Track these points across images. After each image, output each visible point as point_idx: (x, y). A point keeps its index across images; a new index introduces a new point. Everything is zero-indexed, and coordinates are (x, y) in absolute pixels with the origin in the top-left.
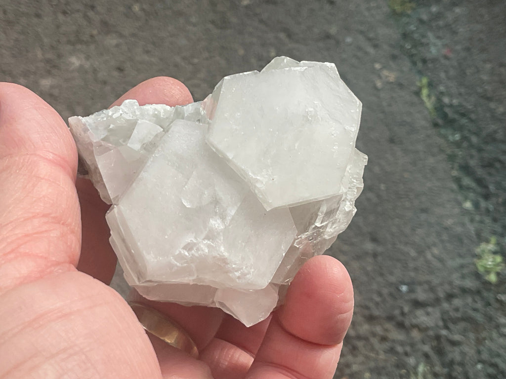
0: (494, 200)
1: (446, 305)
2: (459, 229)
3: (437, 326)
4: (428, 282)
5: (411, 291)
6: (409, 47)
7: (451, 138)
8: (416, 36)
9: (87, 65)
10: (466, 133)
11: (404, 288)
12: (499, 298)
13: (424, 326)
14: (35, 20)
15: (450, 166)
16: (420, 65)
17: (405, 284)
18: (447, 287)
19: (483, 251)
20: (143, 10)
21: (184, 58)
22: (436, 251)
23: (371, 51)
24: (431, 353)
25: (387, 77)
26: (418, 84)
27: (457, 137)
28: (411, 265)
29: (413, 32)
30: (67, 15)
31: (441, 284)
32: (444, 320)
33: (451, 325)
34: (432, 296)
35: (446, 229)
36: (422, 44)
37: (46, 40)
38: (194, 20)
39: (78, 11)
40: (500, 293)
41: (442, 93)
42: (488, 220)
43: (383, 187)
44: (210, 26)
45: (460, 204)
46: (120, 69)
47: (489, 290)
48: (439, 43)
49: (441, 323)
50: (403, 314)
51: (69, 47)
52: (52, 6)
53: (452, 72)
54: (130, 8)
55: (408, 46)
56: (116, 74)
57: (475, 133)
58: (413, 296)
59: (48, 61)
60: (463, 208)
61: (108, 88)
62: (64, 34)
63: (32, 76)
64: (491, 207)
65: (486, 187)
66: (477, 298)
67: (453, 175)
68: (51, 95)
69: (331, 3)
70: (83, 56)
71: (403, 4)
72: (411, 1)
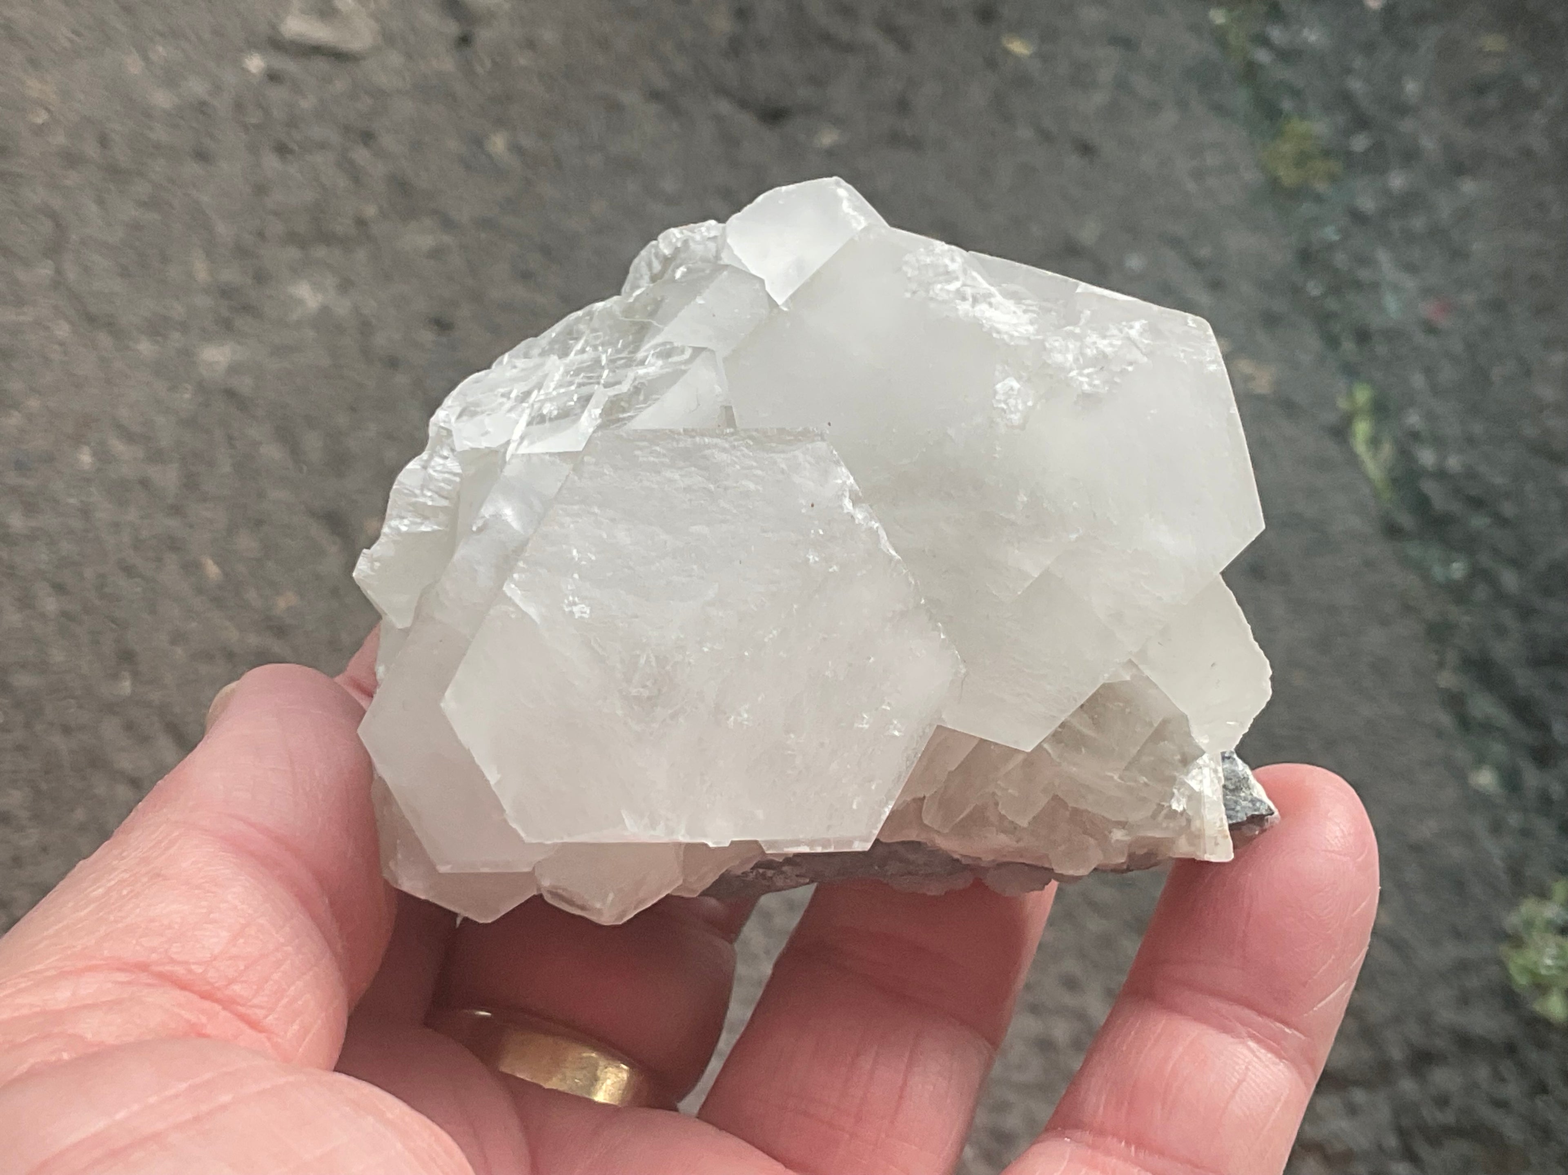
1: (1408, 1086)
2: (1456, 853)
3: (1381, 1149)
6: (1316, 293)
7: (1438, 572)
8: (1340, 259)
9: (342, 307)
10: (1485, 560)
13: (1339, 1147)
14: (192, 169)
15: (1436, 658)
16: (1348, 346)
18: (1414, 1031)
19: (1529, 924)
20: (516, 148)
23: (1203, 298)
25: (1248, 379)
26: (1343, 404)
27: (1458, 569)
29: (1330, 247)
30: (289, 157)
31: (1397, 1019)
32: (1402, 1133)
33: (1423, 1150)
34: (1366, 1054)
35: (1416, 848)
36: (1358, 285)
37: (223, 230)
38: (669, 185)
39: (323, 146)
41: (1415, 436)
42: (1546, 829)
45: (1460, 776)
46: (442, 325)
47: (1542, 1045)
48: (1410, 283)
49: (1392, 1142)
51: (293, 253)
52: (246, 128)
53: (1447, 374)
54: (478, 142)
55: (1314, 289)
56: (427, 336)
57: (1512, 561)
59: (226, 292)
60: (1471, 788)
61: (401, 379)
62: (278, 214)
63: (175, 335)
64: (1557, 790)
65: (1544, 727)
66: (1507, 1067)
67: (1444, 684)
68: (230, 394)
69: (1086, 149)
70: (330, 281)
71: (1302, 159)
72: (1327, 153)
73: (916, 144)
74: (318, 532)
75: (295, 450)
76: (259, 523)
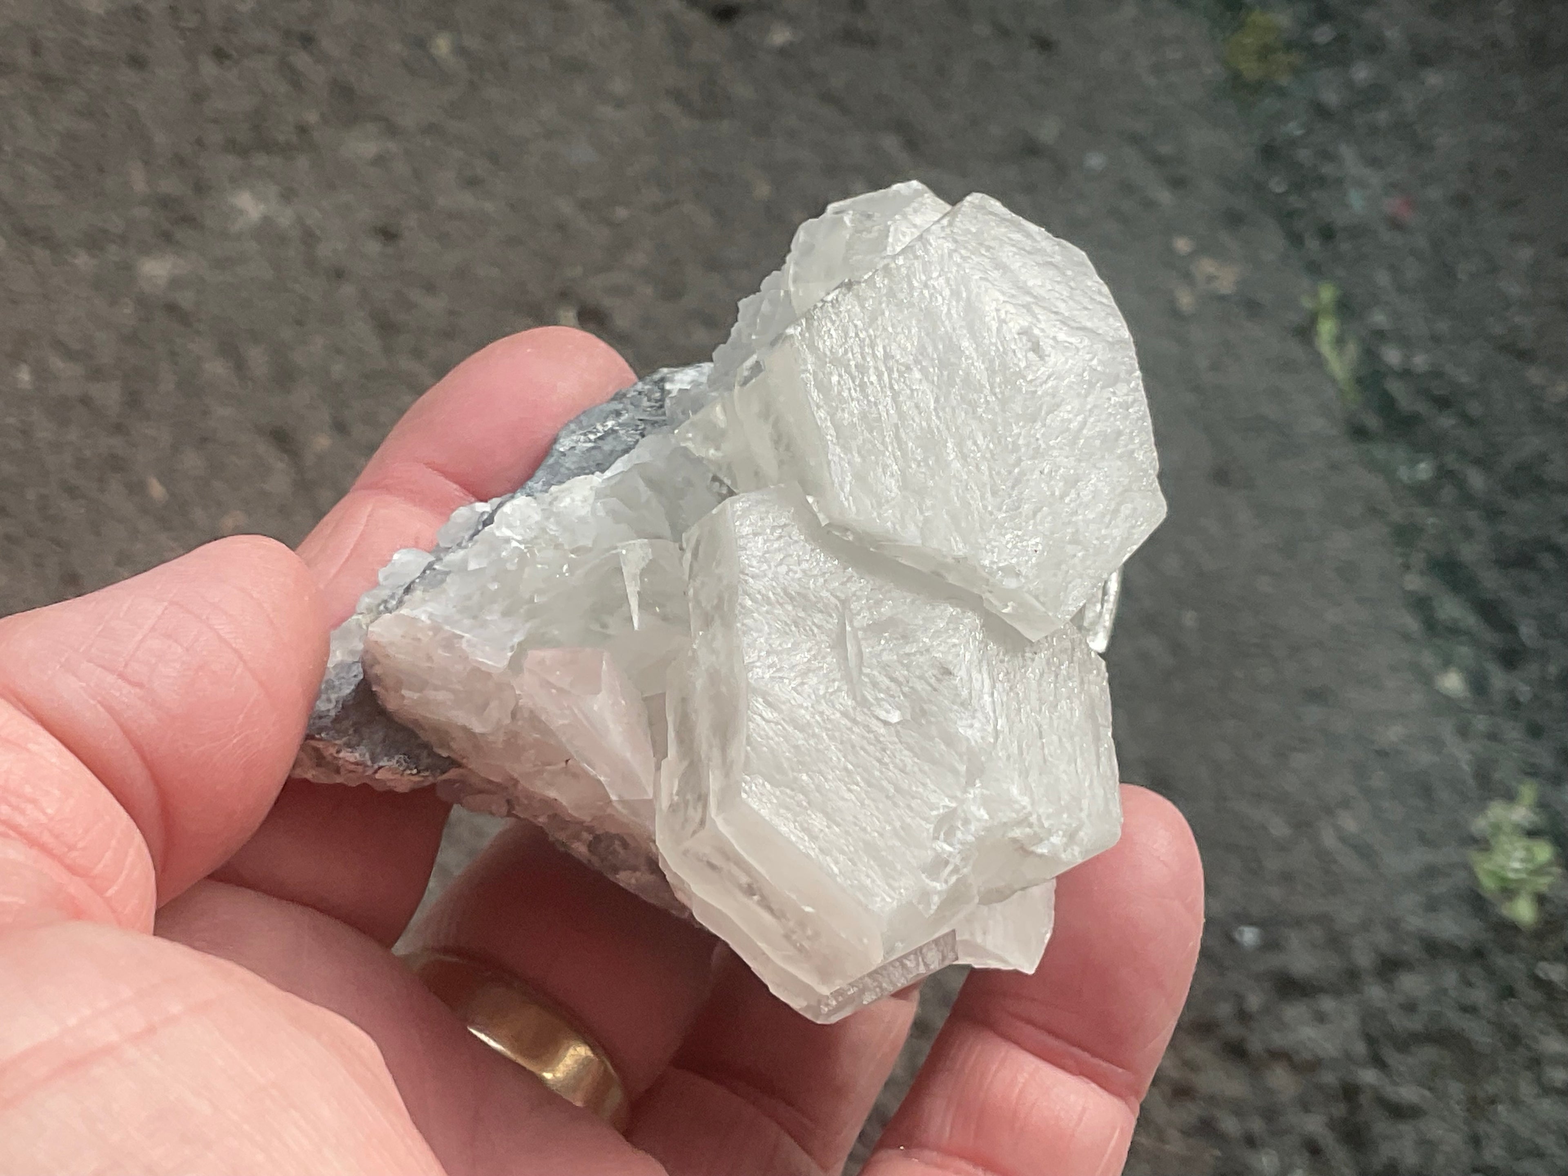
0: (1533, 669)
1: (1375, 992)
2: (1424, 758)
3: (1348, 1057)
4: (1323, 920)
5: (1270, 945)
6: (1279, 189)
7: (1403, 473)
8: (1304, 155)
9: (285, 218)
10: (1451, 460)
11: (1249, 936)
12: (1541, 975)
13: (1307, 1056)
14: (127, 76)
15: (1400, 560)
16: (1313, 244)
17: (1252, 924)
18: (1382, 938)
19: (1497, 828)
20: (461, 51)
21: (585, 205)
22: (1349, 823)
23: (1165, 196)
24: (1328, 1140)
25: (1210, 279)
26: (1307, 303)
27: (1424, 470)
28: (1273, 864)
29: (1293, 143)
30: (227, 62)
31: (1365, 926)
32: (1370, 1040)
33: (1392, 1057)
34: (1333, 962)
35: (1382, 754)
36: (1322, 181)
37: (160, 138)
38: (619, 86)
39: (261, 50)
40: (1544, 959)
41: (1380, 335)
42: (1513, 732)
43: (1189, 618)
44: (668, 107)
45: (1426, 679)
46: (388, 235)
47: (1509, 949)
48: (1375, 178)
49: (1360, 1048)
50: (1243, 1016)
51: (232, 162)
52: (182, 32)
53: (1413, 272)
54: (421, 44)
55: (1277, 185)
56: (373, 247)
57: (1478, 462)
58: (1275, 961)
59: (165, 203)
60: (1438, 692)
61: (348, 290)
62: (215, 121)
63: (113, 248)
64: (1524, 692)
65: (1511, 629)
66: (1475, 972)
67: (1410, 587)
68: (172, 308)
69: (1045, 44)
70: (273, 190)
71: (1265, 53)
72: (1289, 46)
73: (870, 42)
74: (264, 448)
75: (240, 366)
76: (204, 440)
